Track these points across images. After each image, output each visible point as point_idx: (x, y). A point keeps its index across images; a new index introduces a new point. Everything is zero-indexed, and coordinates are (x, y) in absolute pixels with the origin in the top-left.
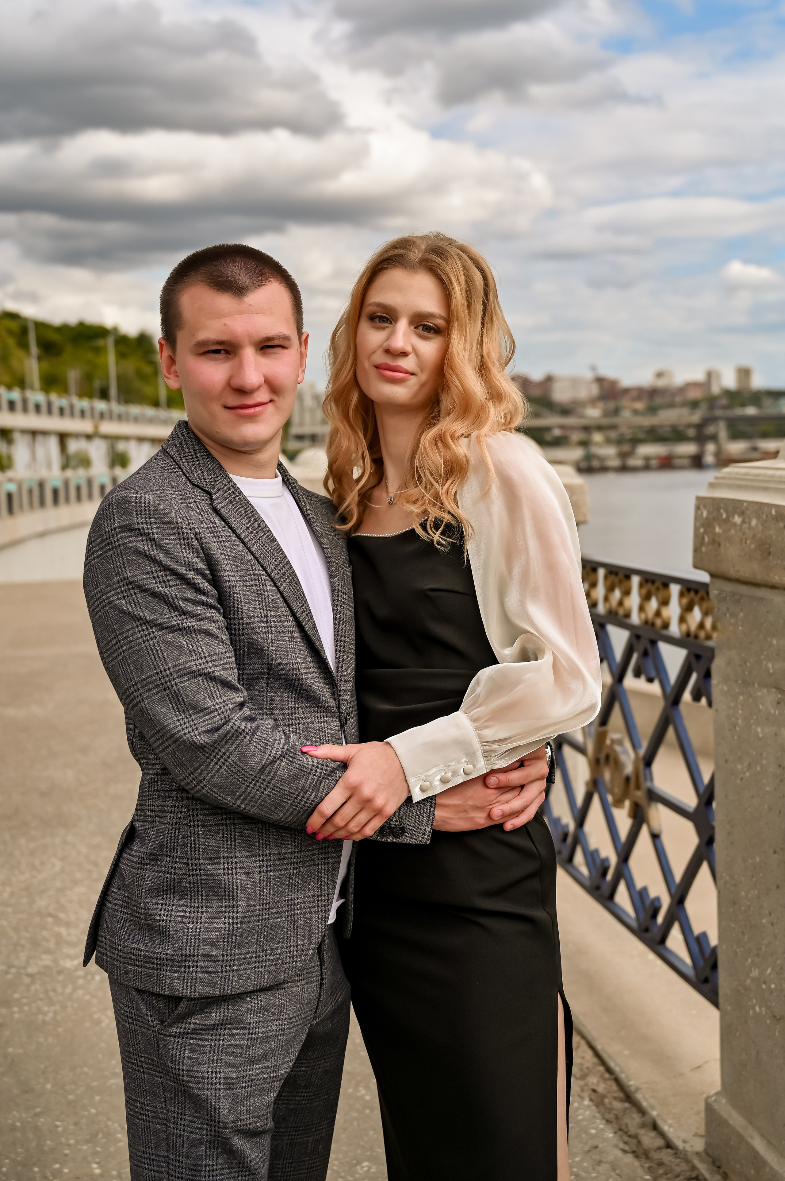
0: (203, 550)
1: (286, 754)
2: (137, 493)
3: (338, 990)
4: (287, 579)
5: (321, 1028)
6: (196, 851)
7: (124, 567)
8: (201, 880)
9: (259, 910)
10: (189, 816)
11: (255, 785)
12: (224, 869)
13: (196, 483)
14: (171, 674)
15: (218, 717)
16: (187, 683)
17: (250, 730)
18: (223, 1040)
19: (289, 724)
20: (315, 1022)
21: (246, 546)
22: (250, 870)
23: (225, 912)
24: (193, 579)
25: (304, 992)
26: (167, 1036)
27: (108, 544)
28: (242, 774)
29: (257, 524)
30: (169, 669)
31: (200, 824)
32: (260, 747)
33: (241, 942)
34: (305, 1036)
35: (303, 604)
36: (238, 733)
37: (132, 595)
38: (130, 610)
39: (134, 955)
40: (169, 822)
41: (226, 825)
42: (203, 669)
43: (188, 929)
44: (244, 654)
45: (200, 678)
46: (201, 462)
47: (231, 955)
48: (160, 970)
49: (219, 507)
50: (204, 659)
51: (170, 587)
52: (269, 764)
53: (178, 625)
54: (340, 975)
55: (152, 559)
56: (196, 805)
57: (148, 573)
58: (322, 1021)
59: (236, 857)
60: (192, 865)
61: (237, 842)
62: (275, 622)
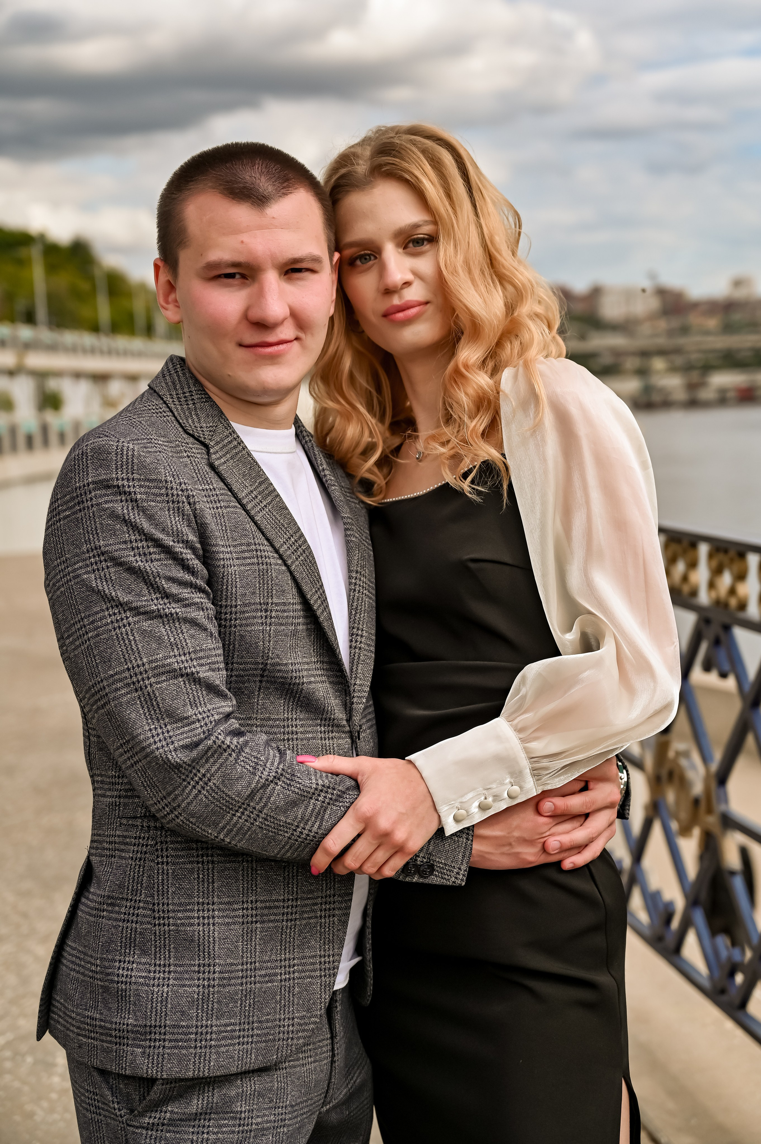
0: (195, 517)
1: (282, 775)
2: (118, 441)
3: (356, 1068)
4: (299, 557)
5: (334, 1117)
6: (164, 895)
7: (96, 533)
8: (170, 931)
9: (242, 971)
10: (157, 850)
11: (243, 813)
12: (198, 918)
13: (191, 432)
14: (146, 672)
15: (200, 729)
16: (164, 685)
17: (236, 746)
18: (208, 1133)
19: (284, 740)
20: (325, 1109)
21: (248, 515)
22: (230, 920)
23: (199, 972)
24: (182, 553)
25: (310, 1071)
26: (137, 1127)
27: (79, 503)
28: (226, 802)
29: (263, 487)
30: (144, 665)
31: (170, 860)
32: (248, 767)
33: (219, 1010)
34: (312, 1127)
35: (319, 589)
36: (221, 749)
37: (103, 569)
38: (100, 588)
39: (88, 1025)
40: (132, 858)
41: (203, 862)
42: (186, 668)
43: (152, 994)
44: (234, 650)
45: (181, 679)
46: (198, 406)
47: (207, 1026)
48: (120, 1045)
49: (217, 463)
50: (188, 655)
51: (152, 561)
52: (261, 788)
53: (159, 610)
54: (358, 1049)
55: (131, 525)
56: (166, 837)
57: (125, 542)
58: (335, 1107)
59: (213, 904)
60: (159, 912)
61: (216, 885)
62: (277, 611)
